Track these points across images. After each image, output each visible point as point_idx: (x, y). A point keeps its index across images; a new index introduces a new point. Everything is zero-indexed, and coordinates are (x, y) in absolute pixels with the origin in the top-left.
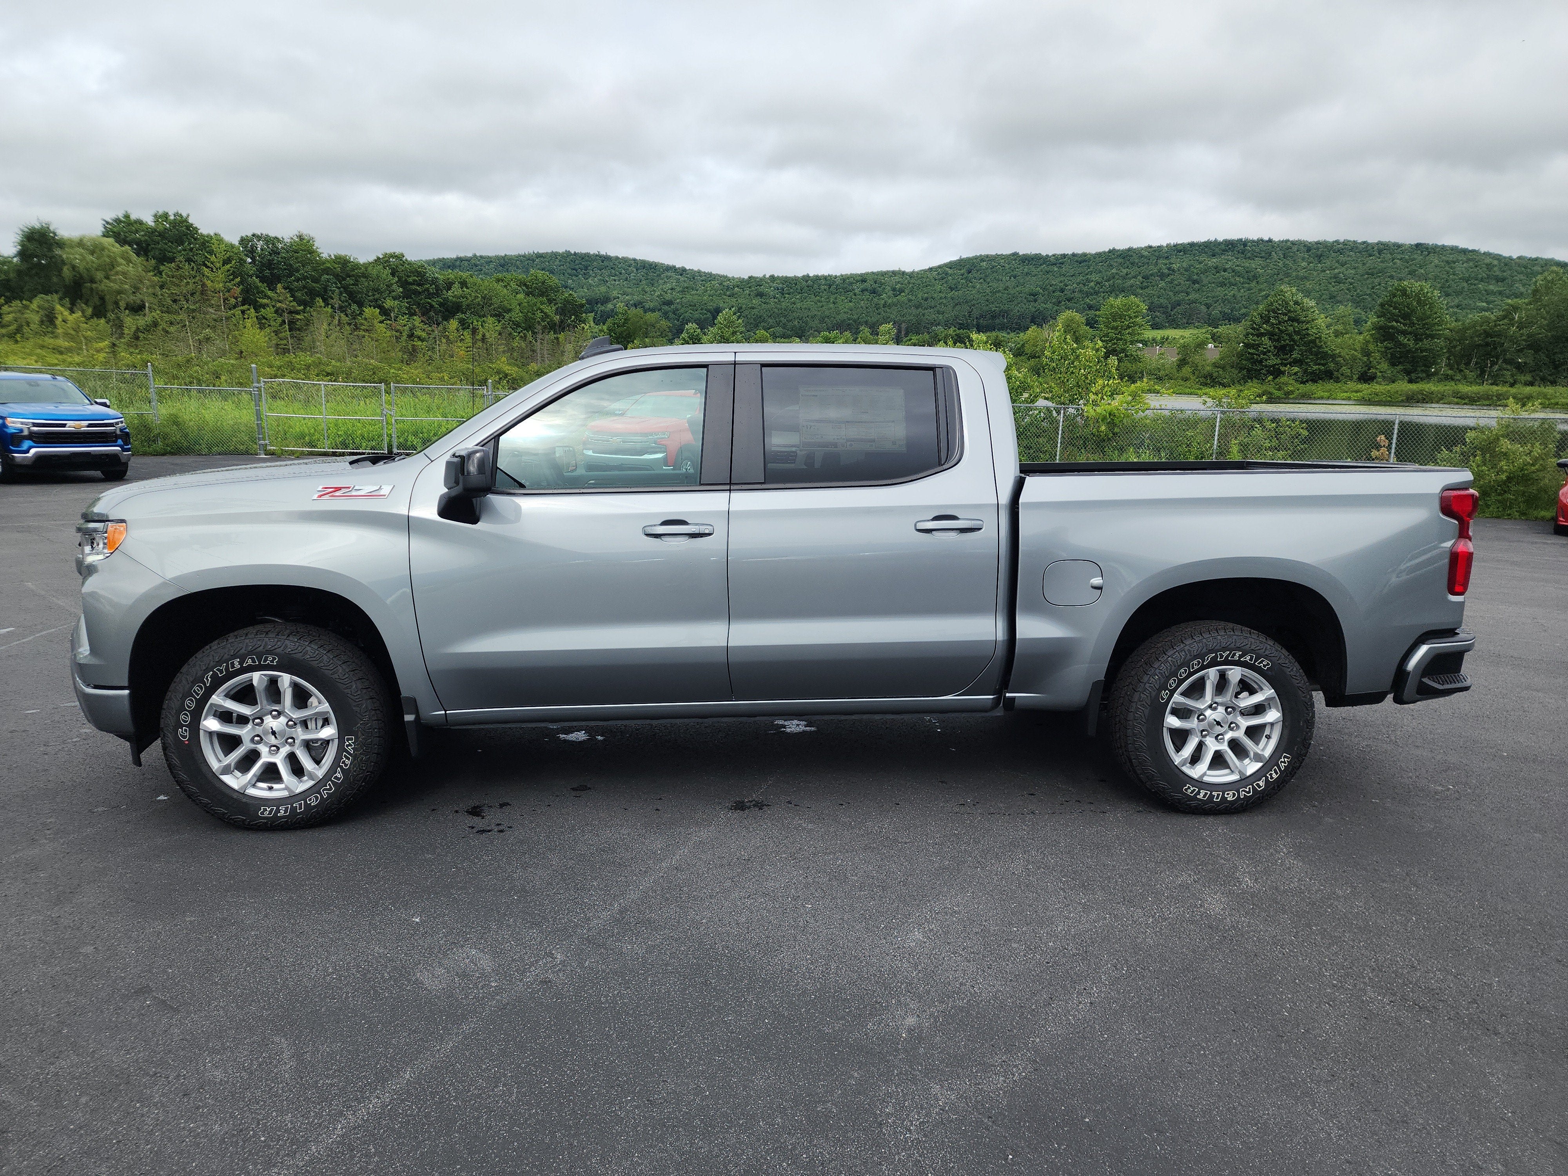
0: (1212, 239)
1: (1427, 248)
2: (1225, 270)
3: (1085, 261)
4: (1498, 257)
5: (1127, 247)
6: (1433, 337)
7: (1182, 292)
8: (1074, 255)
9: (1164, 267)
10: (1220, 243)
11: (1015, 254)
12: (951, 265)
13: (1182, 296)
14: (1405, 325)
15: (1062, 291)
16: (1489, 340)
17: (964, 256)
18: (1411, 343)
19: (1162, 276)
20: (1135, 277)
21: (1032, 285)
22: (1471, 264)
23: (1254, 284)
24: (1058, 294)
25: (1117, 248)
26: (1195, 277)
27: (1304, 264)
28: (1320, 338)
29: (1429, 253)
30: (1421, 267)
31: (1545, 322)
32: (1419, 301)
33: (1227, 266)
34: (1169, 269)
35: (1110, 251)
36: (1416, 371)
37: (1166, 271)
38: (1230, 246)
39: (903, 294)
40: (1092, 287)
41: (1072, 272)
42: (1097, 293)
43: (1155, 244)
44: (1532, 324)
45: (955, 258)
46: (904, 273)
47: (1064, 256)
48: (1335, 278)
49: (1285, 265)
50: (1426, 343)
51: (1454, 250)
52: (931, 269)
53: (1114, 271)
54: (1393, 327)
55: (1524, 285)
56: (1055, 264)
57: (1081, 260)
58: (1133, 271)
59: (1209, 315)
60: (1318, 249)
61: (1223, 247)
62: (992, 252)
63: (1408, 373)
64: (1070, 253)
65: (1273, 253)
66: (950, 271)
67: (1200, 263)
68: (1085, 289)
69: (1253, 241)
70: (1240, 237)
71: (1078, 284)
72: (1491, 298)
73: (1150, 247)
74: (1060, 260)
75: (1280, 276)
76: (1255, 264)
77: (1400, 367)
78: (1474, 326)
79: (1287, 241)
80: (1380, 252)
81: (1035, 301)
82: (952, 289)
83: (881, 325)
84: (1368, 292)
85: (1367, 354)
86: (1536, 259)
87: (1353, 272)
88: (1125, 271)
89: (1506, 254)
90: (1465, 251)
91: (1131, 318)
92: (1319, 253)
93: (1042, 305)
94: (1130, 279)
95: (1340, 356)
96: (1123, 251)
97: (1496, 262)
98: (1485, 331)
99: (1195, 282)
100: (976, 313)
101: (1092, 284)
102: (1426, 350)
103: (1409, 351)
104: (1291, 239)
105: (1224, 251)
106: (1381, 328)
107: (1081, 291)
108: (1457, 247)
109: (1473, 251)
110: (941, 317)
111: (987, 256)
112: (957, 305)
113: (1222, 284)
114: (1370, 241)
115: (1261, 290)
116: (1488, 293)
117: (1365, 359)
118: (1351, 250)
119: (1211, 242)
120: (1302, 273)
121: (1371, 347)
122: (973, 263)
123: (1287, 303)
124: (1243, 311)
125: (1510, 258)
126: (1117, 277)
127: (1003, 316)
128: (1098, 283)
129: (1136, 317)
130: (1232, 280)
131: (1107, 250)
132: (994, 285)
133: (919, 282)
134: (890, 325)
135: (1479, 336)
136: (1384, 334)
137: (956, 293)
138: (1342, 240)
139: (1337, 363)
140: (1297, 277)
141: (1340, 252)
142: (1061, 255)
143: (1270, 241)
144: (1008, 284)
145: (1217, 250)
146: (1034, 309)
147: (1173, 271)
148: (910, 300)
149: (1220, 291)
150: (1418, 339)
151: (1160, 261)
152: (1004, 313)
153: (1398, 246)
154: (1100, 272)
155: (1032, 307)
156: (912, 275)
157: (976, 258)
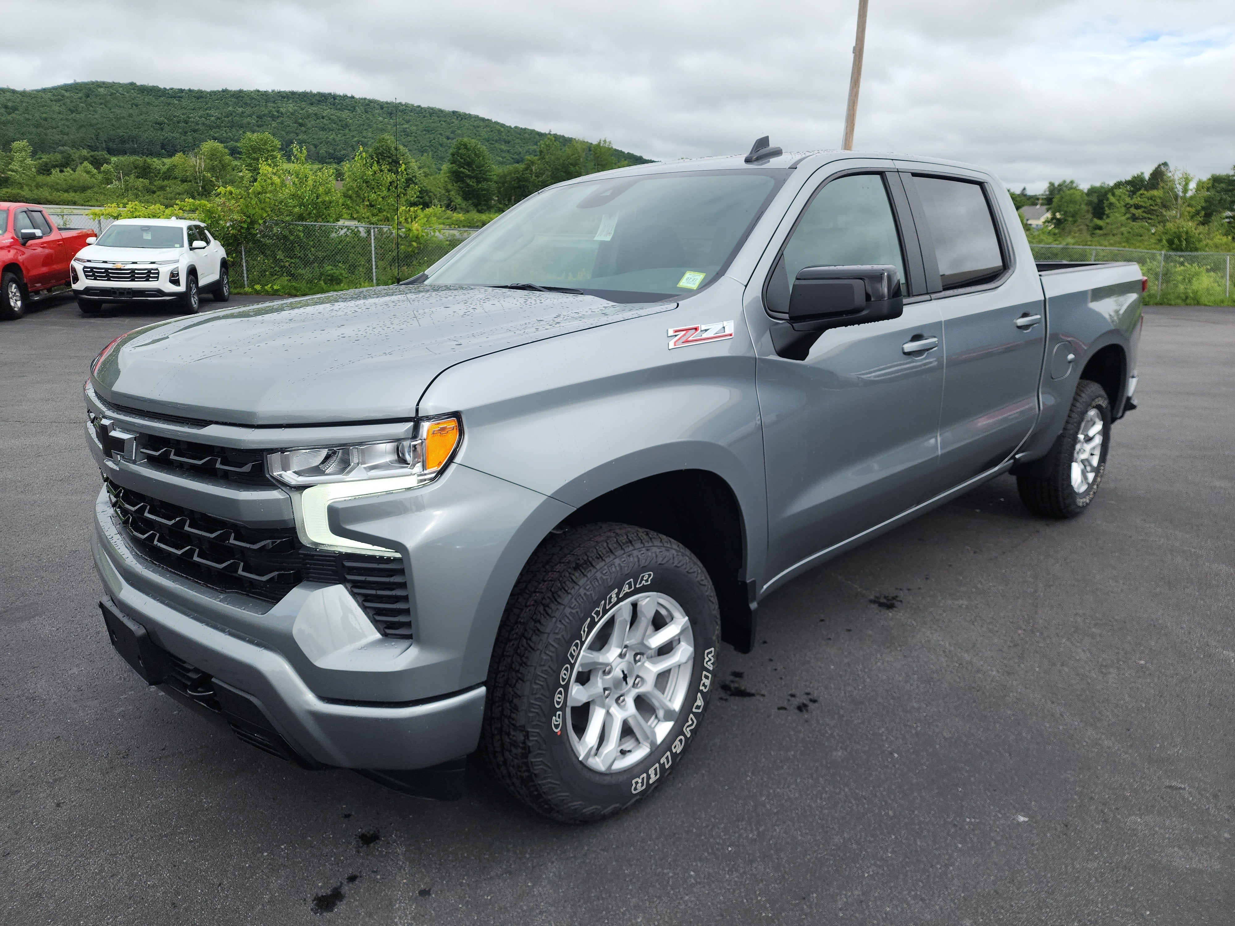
0: (308, 90)
1: (460, 115)
2: (323, 118)
3: (202, 97)
4: (503, 126)
5: (238, 89)
6: (486, 180)
7: (292, 132)
8: (190, 90)
9: (273, 110)
10: (315, 95)
11: (132, 84)
12: (67, 88)
13: (292, 136)
14: (469, 171)
15: (186, 122)
16: (521, 183)
17: (79, 80)
18: (475, 184)
19: (274, 118)
20: (250, 116)
21: (156, 115)
22: (488, 129)
23: (347, 131)
24: (182, 124)
25: (230, 88)
26: (301, 121)
27: (381, 119)
28: (415, 176)
29: (462, 119)
30: (458, 129)
31: (550, 173)
32: (476, 155)
33: (324, 115)
34: (278, 112)
35: (223, 91)
36: (480, 204)
37: (275, 113)
38: (323, 99)
39: (17, 112)
40: (213, 121)
41: (192, 106)
42: (219, 127)
43: (263, 89)
44: (542, 174)
45: (70, 81)
46: (14, 92)
47: (182, 91)
48: (404, 131)
49: (368, 119)
50: (484, 185)
51: (477, 118)
52: (44, 90)
53: (230, 108)
54: (463, 173)
55: (521, 147)
56: (175, 97)
57: (199, 96)
58: (248, 110)
59: (318, 153)
60: (388, 108)
61: (317, 98)
62: (109, 80)
63: (476, 205)
64: (187, 88)
65: (357, 108)
66: (67, 94)
67: (303, 109)
68: (208, 122)
69: (340, 96)
70: (329, 92)
71: (201, 117)
72: (504, 155)
73: (258, 91)
74: (178, 95)
75: (365, 127)
76: (345, 114)
77: (470, 202)
78: (510, 174)
79: (365, 99)
80: (431, 115)
81: (162, 129)
82: (72, 112)
83: (13, 141)
84: (428, 144)
85: (448, 191)
86: (525, 129)
87: (415, 128)
88: (240, 110)
89: (508, 124)
90: (483, 120)
91: (268, 151)
92: (390, 111)
93: (169, 133)
94: (247, 117)
95: (431, 192)
96: (235, 91)
97: (502, 129)
98: (517, 178)
99: (301, 125)
100: (103, 136)
101: (213, 118)
102: (485, 190)
103: (474, 190)
104: (368, 98)
105: (319, 101)
106: (454, 172)
107: (203, 124)
108: (478, 116)
109: (488, 120)
110: (66, 137)
111: (104, 83)
112: (81, 127)
113: (323, 129)
114: (423, 106)
115: (353, 136)
116: (502, 151)
117: (447, 194)
118: (411, 111)
119: (307, 93)
120: (380, 126)
121: (450, 187)
122: (90, 89)
123: (389, 149)
124: (343, 152)
125: (510, 127)
126: (234, 114)
127: (133, 141)
128: (218, 118)
129: (273, 151)
130: (330, 126)
131: (220, 90)
132: (117, 111)
133: (33, 101)
134: (25, 143)
135: (515, 180)
136: (457, 177)
137: (78, 116)
138: (404, 103)
139: (430, 197)
140: (377, 129)
141: (404, 112)
142: (179, 89)
143: (353, 97)
144: (131, 111)
145: (314, 100)
146: (162, 137)
147: (282, 113)
148: (28, 120)
149: (322, 135)
150: (478, 182)
151: (269, 104)
152: (133, 139)
153: (441, 111)
154: (218, 108)
155: (161, 136)
156: (24, 94)
157: (93, 83)
